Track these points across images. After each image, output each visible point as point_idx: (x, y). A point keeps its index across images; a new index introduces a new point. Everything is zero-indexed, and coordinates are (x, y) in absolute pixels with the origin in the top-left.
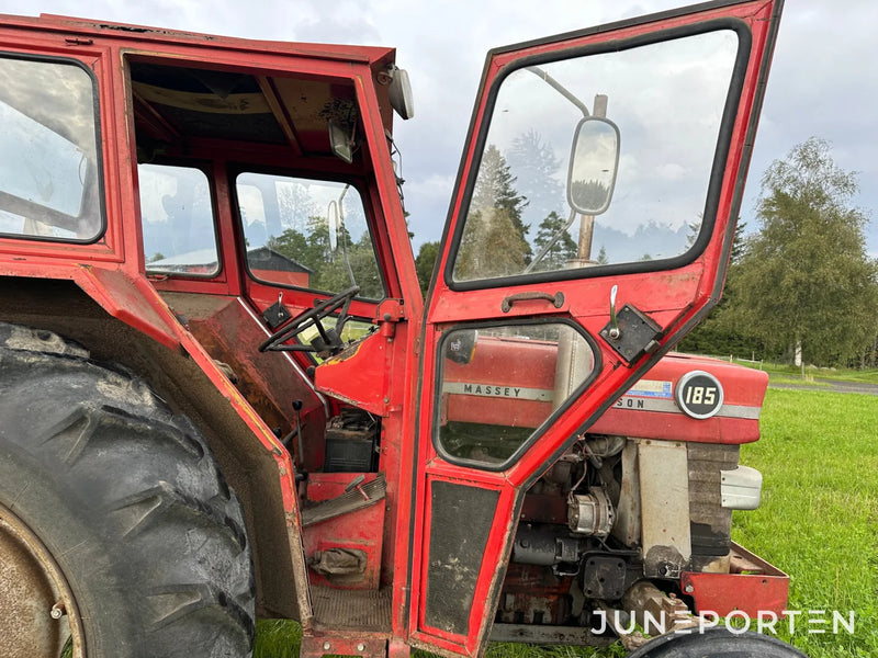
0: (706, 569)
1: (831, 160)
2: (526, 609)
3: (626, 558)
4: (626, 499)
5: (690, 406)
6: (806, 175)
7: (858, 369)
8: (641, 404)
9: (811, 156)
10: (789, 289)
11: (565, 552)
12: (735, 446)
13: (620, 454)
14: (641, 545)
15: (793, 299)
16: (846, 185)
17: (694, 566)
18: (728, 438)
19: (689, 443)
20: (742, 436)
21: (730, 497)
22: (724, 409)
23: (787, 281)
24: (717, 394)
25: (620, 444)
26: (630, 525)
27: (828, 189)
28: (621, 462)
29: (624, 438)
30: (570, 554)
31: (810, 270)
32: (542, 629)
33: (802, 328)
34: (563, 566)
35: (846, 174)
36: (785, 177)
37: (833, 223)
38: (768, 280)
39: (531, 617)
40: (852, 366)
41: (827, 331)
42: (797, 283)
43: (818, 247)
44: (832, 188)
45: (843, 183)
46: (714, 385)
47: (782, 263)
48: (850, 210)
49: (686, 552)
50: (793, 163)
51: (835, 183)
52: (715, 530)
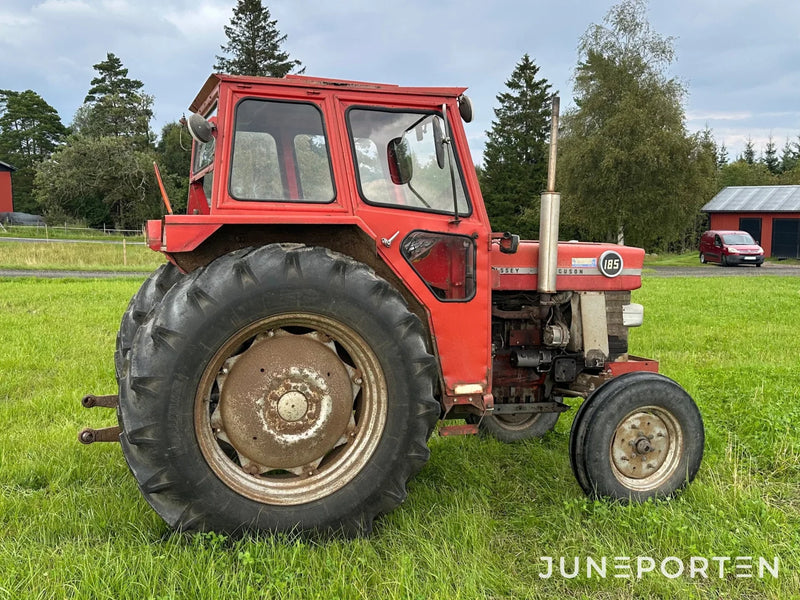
0: (616, 360)
1: (647, 23)
2: (521, 395)
3: (576, 359)
4: (575, 325)
5: (606, 271)
6: (623, 41)
7: (679, 253)
8: (581, 272)
9: (628, 18)
10: (608, 170)
11: (544, 357)
12: (628, 291)
13: (569, 302)
14: (583, 350)
15: (614, 180)
16: (663, 52)
17: (610, 359)
18: (625, 287)
19: (605, 291)
20: (633, 285)
21: (628, 320)
22: (624, 271)
23: (607, 162)
24: (620, 262)
25: (570, 295)
26: (577, 341)
27: (647, 57)
28: (570, 306)
29: (573, 292)
30: (547, 359)
31: (630, 148)
32: (531, 405)
33: (624, 213)
34: (543, 366)
35: (664, 40)
36: (602, 43)
37: (652, 94)
38: (588, 161)
39: (524, 399)
40: (673, 250)
41: (649, 215)
42: (618, 163)
43: (637, 123)
44: (650, 55)
45: (660, 49)
46: (618, 258)
47: (601, 142)
48: (668, 80)
49: (606, 352)
50: (609, 27)
51: (653, 50)
52: (620, 339)
